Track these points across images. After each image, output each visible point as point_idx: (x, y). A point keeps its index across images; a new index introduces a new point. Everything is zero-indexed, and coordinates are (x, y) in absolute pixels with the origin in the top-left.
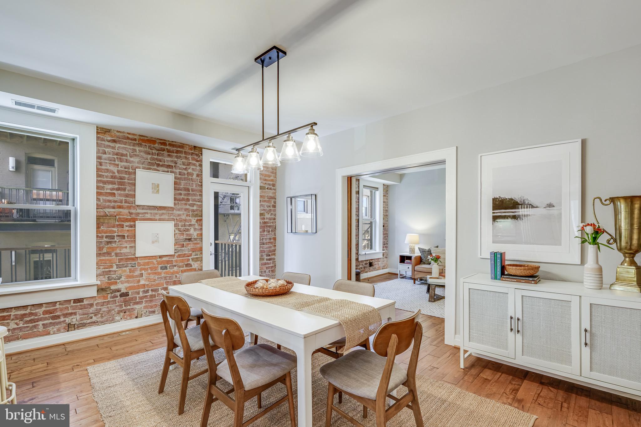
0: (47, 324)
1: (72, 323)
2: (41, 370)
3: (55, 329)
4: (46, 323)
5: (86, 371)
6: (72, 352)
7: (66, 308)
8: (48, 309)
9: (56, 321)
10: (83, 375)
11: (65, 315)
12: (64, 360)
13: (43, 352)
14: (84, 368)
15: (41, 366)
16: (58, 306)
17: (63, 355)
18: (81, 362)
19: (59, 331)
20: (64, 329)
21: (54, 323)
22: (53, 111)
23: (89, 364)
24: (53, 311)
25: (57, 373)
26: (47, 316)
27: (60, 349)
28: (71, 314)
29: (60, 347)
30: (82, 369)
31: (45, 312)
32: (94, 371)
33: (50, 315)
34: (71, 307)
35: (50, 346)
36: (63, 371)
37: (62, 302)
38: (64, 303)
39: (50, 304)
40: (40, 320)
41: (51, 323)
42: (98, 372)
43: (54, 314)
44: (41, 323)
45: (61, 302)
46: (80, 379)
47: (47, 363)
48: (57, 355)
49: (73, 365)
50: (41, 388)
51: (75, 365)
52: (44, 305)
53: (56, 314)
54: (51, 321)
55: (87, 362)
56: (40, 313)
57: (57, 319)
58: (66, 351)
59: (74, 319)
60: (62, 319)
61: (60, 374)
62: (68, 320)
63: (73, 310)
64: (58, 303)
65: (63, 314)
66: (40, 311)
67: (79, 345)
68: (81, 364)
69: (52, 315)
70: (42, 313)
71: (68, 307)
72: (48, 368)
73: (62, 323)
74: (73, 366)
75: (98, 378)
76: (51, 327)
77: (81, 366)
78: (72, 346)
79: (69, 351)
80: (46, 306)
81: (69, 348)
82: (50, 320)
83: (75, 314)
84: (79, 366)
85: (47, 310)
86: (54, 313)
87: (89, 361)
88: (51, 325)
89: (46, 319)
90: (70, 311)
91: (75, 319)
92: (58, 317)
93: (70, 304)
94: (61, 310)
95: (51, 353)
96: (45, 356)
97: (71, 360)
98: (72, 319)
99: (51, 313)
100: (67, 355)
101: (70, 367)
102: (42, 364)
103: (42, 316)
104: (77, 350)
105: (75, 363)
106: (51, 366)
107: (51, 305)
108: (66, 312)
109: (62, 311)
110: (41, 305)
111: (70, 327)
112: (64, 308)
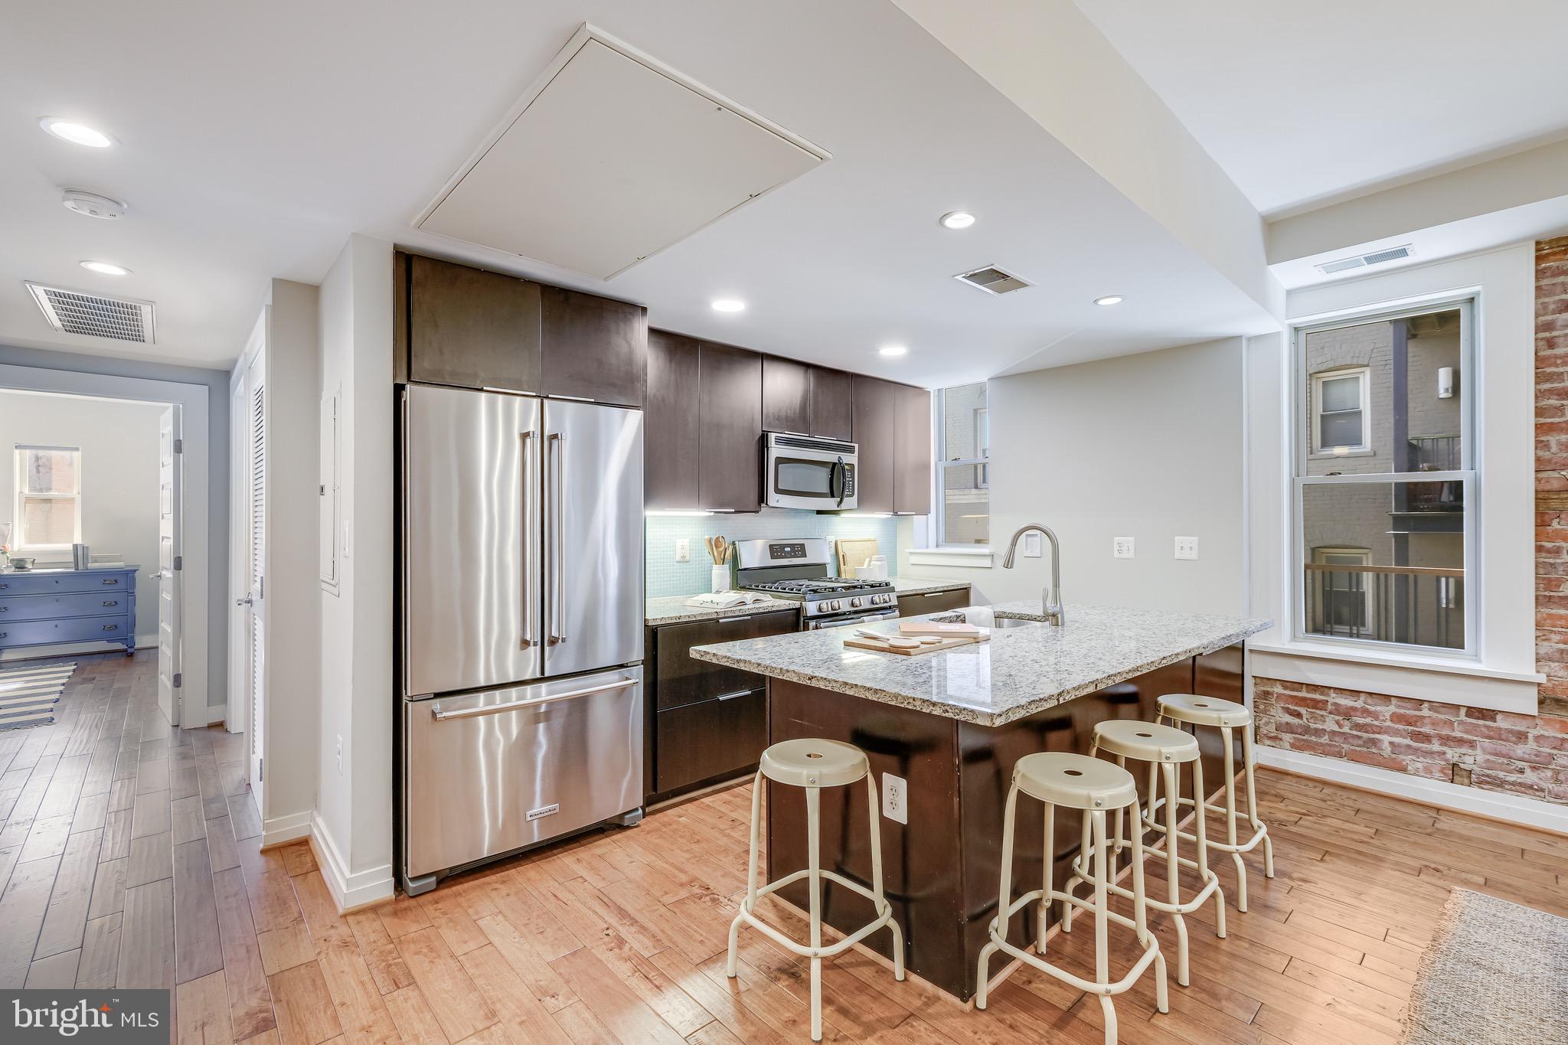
0: (1399, 746)
1: (1462, 765)
2: (1356, 837)
3: (1419, 765)
4: (1398, 744)
5: (1446, 893)
6: (1448, 834)
7: (1445, 723)
8: (1402, 711)
9: (1421, 745)
10: (1434, 897)
11: (1446, 740)
12: (1415, 843)
13: (1383, 806)
14: (1447, 882)
15: (1361, 828)
16: (1425, 712)
17: (1420, 830)
18: (1449, 869)
19: (1428, 772)
20: (1442, 771)
21: (1417, 749)
22: (1403, 253)
23: (1466, 883)
24: (1414, 719)
25: (1381, 860)
26: (1400, 727)
27: (1422, 815)
28: (1461, 742)
29: (1426, 811)
30: (1441, 883)
31: (1397, 718)
32: (1465, 903)
33: (1407, 727)
34: (1459, 724)
35: (1406, 799)
36: (1397, 863)
37: (1437, 705)
38: (1442, 710)
39: (1407, 700)
40: (1385, 733)
41: (1409, 746)
42: (1473, 913)
43: (1418, 729)
44: (1386, 739)
45: (1434, 704)
46: (1421, 901)
47: (1377, 830)
48: (1408, 824)
49: (1428, 864)
50: (1332, 871)
51: (1433, 866)
52: (1393, 699)
53: (1421, 730)
54: (1408, 741)
55: (1464, 875)
56: (1384, 716)
57: (1423, 743)
58: (1433, 825)
59: (1467, 757)
60: (1436, 746)
61: (1386, 865)
62: (1452, 754)
63: (1467, 732)
64: (1426, 705)
65: (1438, 734)
66: (1387, 710)
67: (1473, 827)
68: (1445, 872)
69: (1411, 728)
70: (1388, 717)
71: (1451, 723)
72: (1372, 841)
73: (1435, 756)
74: (1426, 866)
75: (1462, 925)
76: (1410, 757)
77: (1443, 877)
78: (1456, 821)
79: (1438, 829)
80: (1399, 703)
81: (1446, 823)
82: (1406, 738)
83: (1472, 744)
84: (1438, 874)
85: (1401, 714)
86: (1415, 726)
87: (1470, 876)
88: (1411, 752)
89: (1397, 733)
90: (1457, 734)
91: (1472, 758)
92: (1427, 738)
93: (1458, 716)
94: (1433, 724)
95: (1400, 814)
96: (1383, 816)
97: (1430, 850)
98: (1464, 754)
99: (1410, 724)
100: (1429, 835)
101: (1417, 864)
102: (1367, 827)
103: (1388, 723)
104: (1461, 837)
105: (1435, 863)
106: (1379, 840)
107: (1409, 705)
108: (1445, 732)
109: (1437, 728)
110: (1387, 697)
111: (1455, 773)
112: (1442, 720)
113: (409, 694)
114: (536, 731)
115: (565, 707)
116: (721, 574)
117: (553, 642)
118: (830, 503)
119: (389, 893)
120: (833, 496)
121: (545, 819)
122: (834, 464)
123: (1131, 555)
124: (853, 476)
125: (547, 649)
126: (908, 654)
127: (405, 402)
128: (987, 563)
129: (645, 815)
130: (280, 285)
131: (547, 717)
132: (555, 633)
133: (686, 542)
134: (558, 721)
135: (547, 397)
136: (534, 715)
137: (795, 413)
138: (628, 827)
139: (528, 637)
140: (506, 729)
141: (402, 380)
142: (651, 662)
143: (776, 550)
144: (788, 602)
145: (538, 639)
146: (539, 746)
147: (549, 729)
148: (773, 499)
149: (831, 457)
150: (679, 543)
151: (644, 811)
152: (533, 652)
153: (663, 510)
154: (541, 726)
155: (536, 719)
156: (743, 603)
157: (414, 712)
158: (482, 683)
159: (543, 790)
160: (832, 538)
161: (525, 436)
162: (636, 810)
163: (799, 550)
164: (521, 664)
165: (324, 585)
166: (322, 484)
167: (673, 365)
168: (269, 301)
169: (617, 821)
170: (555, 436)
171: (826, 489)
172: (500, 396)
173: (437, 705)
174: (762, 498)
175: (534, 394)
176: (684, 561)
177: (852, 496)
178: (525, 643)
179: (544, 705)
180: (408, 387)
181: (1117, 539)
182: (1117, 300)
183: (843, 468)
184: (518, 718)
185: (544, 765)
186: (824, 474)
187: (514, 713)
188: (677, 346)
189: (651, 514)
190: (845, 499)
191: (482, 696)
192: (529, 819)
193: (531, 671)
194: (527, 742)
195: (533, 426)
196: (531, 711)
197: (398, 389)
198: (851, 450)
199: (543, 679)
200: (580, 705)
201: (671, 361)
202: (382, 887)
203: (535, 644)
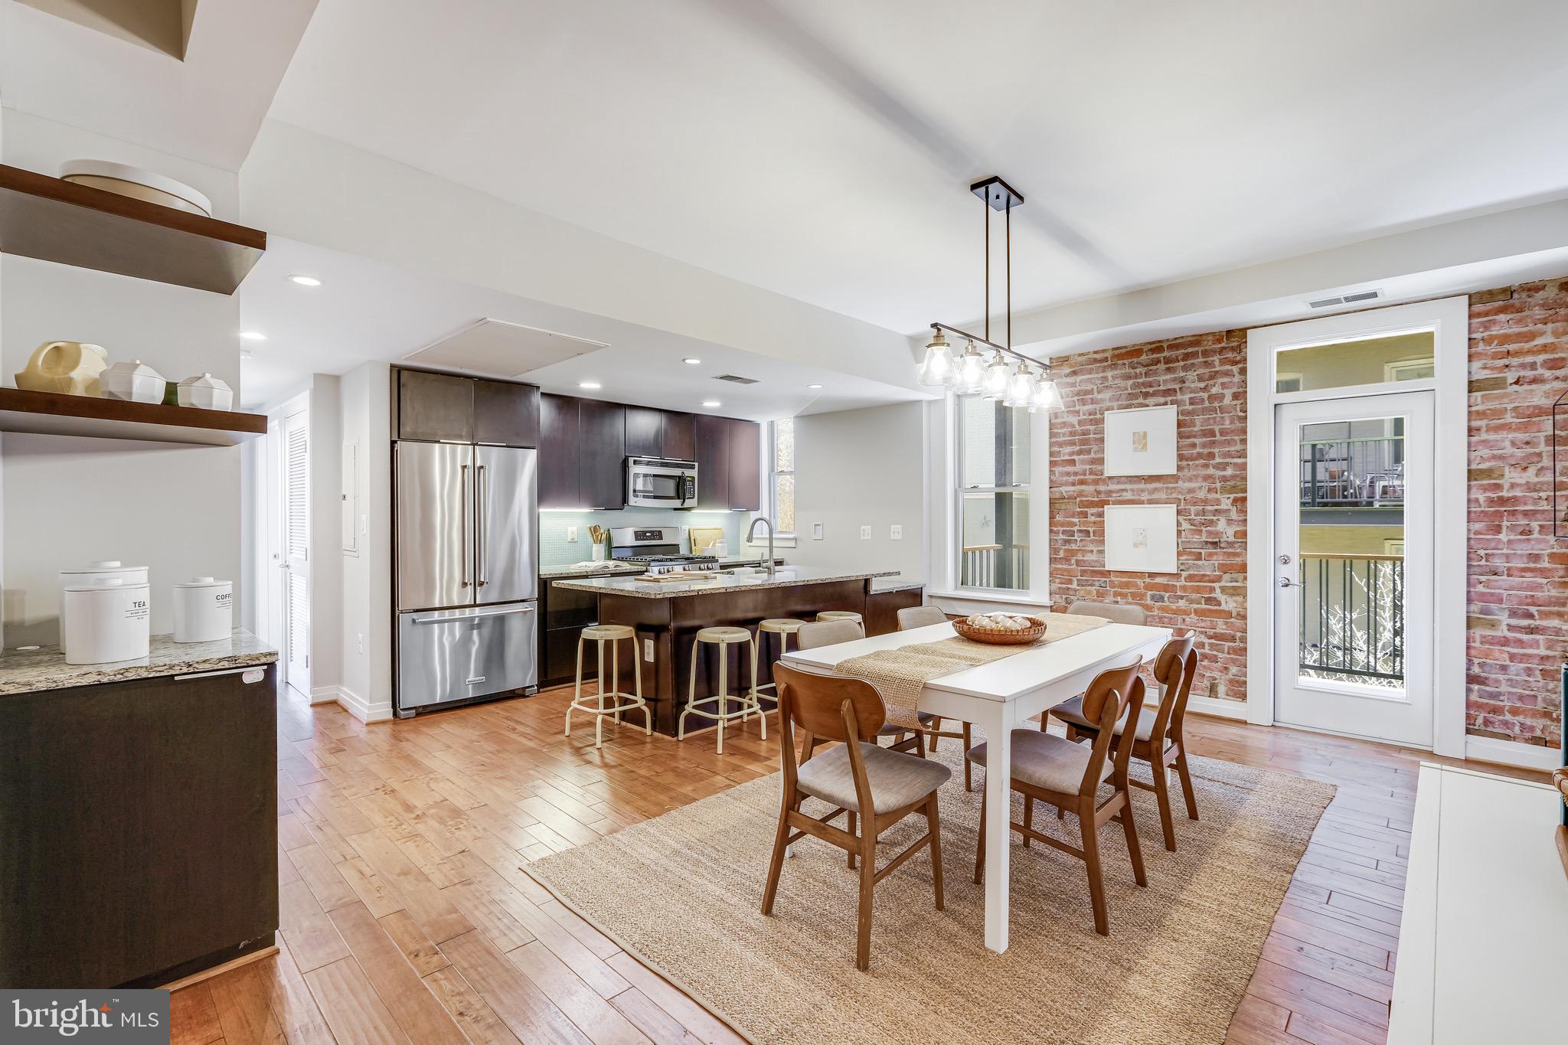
113: (400, 609)
114: (471, 634)
115: (490, 623)
116: (599, 550)
117: (481, 584)
118: (677, 503)
119: (390, 716)
120: (679, 498)
121: (476, 685)
122: (680, 477)
123: (869, 537)
124: (693, 485)
125: (478, 589)
126: (659, 582)
127: (397, 450)
128: (792, 544)
129: (539, 692)
130: (319, 377)
131: (479, 626)
132: (482, 580)
133: (575, 529)
134: (486, 630)
135: (477, 444)
136: (470, 625)
137: (650, 443)
138: (528, 696)
139: (466, 581)
140: (452, 632)
141: (395, 438)
142: (543, 599)
143: (639, 535)
144: (637, 567)
145: (472, 582)
146: (474, 643)
147: (480, 635)
148: (632, 500)
149: (677, 472)
150: (570, 529)
151: (538, 690)
152: (470, 589)
153: (554, 507)
154: (475, 632)
155: (472, 627)
156: (607, 567)
157: (404, 620)
158: (437, 605)
159: (475, 669)
160: (686, 527)
161: (464, 467)
162: (533, 686)
163: (658, 535)
164: (462, 596)
165: (345, 552)
166: (344, 493)
167: (561, 417)
168: (312, 386)
169: (520, 692)
170: (482, 467)
171: (672, 493)
172: (448, 445)
173: (415, 616)
174: (625, 500)
175: (469, 443)
176: (573, 541)
177: (693, 498)
178: (465, 584)
179: (477, 619)
180: (399, 442)
181: (863, 527)
182: (820, 386)
183: (685, 480)
184: (460, 626)
185: (476, 654)
186: (672, 484)
187: (457, 623)
188: (565, 403)
189: (542, 510)
190: (686, 500)
191: (437, 612)
192: (467, 683)
193: (468, 601)
194: (466, 640)
195: (469, 463)
196: (468, 623)
197: (393, 443)
198: (692, 467)
199: (475, 605)
200: (501, 620)
201: (560, 414)
202: (385, 712)
203: (471, 584)
